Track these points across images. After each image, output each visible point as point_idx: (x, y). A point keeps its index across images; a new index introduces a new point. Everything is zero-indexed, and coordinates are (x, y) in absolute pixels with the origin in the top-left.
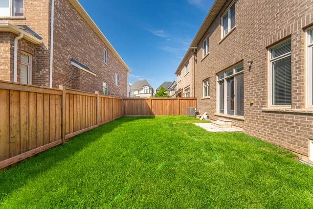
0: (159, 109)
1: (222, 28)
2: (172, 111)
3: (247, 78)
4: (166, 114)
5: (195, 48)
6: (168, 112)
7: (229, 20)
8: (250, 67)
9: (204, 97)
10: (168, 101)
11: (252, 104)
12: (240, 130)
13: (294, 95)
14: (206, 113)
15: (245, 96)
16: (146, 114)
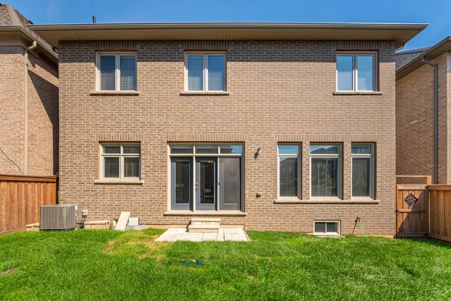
3: (251, 165)
8: (256, 154)
9: (102, 180)
13: (304, 189)
15: (247, 187)
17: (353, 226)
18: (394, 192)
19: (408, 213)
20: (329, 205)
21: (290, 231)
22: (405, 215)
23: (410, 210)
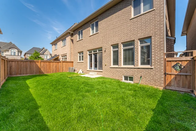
0: (47, 69)
1: (91, 29)
2: (58, 70)
3: (104, 55)
4: (53, 72)
5: (71, 32)
6: (54, 70)
7: (95, 27)
8: (105, 51)
9: (79, 61)
10: (54, 63)
11: (106, 65)
12: (101, 76)
13: (119, 62)
14: (81, 70)
15: (103, 62)
16: (36, 73)
17: (139, 79)
18: (163, 62)
19: (176, 75)
20: (128, 69)
21: (115, 78)
22: (173, 77)
23: (176, 74)
